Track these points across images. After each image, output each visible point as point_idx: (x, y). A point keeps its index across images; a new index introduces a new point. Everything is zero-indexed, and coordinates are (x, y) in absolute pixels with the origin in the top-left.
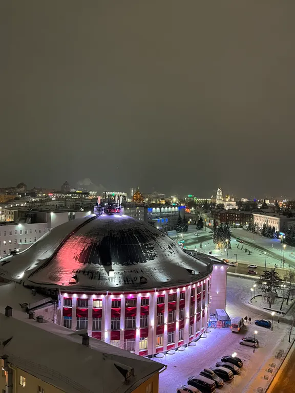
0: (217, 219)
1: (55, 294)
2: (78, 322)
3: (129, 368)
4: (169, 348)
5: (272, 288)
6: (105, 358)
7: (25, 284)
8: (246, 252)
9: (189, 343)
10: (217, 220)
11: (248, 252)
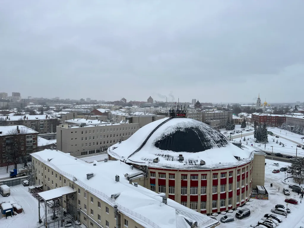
0: (257, 120)
1: (144, 169)
2: (159, 188)
3: (194, 222)
4: (222, 210)
5: (302, 172)
6: (178, 213)
7: (126, 162)
8: (280, 145)
9: (236, 208)
10: (256, 122)
11: (282, 145)
